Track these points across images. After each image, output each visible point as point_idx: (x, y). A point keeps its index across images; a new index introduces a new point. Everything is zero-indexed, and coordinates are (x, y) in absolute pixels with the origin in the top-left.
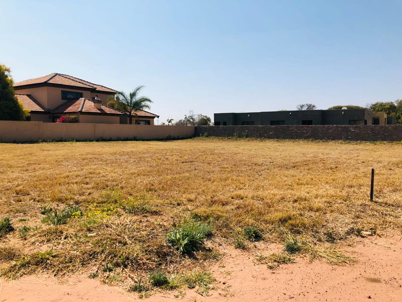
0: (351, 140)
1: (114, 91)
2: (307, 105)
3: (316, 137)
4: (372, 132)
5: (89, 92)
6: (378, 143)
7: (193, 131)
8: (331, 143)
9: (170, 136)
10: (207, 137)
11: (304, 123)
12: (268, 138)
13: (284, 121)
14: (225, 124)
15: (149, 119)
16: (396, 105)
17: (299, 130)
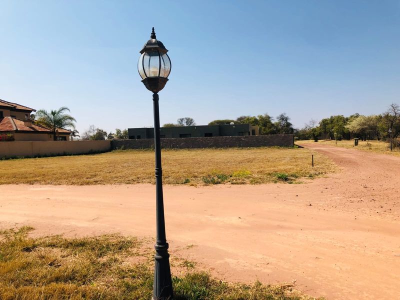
0: (242, 147)
1: (29, 109)
2: (186, 118)
3: (217, 145)
4: (257, 141)
5: (9, 111)
6: (262, 148)
7: (109, 146)
8: (230, 149)
9: (92, 150)
10: (125, 150)
11: (206, 135)
12: (180, 148)
13: (190, 134)
14: (139, 137)
15: (65, 136)
16: (258, 119)
17: (205, 141)
